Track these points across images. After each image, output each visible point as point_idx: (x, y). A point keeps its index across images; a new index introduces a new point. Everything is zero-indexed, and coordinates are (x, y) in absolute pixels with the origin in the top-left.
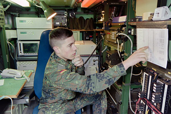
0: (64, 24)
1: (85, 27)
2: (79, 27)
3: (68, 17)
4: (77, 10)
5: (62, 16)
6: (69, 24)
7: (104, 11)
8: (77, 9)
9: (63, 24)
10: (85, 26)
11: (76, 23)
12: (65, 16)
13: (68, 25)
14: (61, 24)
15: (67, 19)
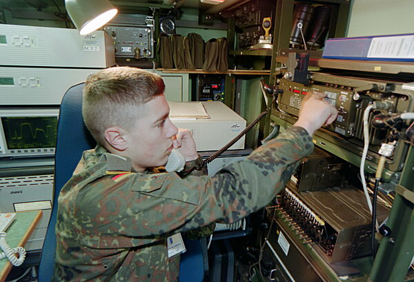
0: (145, 51)
1: (204, 62)
2: (189, 61)
3: (157, 34)
4: (180, 16)
5: (140, 29)
6: (159, 53)
7: (269, 19)
8: (182, 12)
9: (142, 51)
10: (206, 61)
11: (179, 49)
12: (149, 28)
13: (157, 55)
14: (137, 52)
15: (155, 39)
